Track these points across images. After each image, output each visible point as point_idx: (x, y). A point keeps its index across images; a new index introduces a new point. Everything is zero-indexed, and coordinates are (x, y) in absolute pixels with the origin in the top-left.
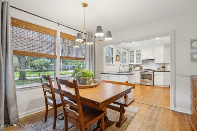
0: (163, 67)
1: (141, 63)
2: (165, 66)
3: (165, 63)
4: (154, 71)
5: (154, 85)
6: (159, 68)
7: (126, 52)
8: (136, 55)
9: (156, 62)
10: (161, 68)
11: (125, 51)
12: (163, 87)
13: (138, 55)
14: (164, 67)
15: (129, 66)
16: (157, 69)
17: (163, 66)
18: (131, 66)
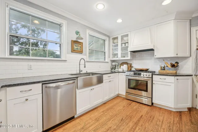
0: (173, 66)
1: (129, 58)
2: (177, 63)
3: (179, 56)
4: (153, 73)
5: (152, 104)
6: (164, 67)
7: (104, 40)
8: (122, 44)
9: (157, 54)
10: (170, 66)
11: (103, 37)
12: (174, 110)
13: (125, 43)
14: (176, 65)
15: (110, 63)
16: (159, 69)
17: (174, 63)
18: (114, 64)
